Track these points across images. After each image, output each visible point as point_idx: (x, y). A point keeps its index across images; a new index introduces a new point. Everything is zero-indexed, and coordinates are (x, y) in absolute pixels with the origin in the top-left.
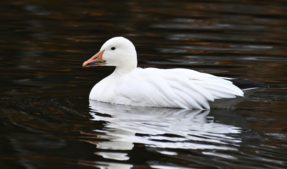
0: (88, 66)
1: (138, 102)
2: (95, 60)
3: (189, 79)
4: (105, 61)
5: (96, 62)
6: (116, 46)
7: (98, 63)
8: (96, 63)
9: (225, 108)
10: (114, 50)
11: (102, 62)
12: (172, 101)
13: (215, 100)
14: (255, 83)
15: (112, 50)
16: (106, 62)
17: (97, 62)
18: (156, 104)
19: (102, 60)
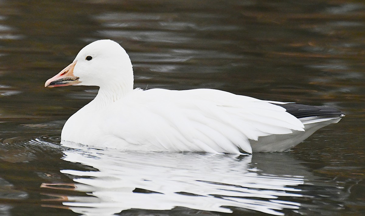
0: (52, 86)
1: (138, 145)
2: (64, 77)
3: (217, 106)
4: (78, 78)
5: (64, 80)
6: (94, 55)
7: (68, 82)
8: (64, 82)
9: (276, 151)
10: (90, 60)
11: (73, 80)
12: (192, 142)
13: (260, 138)
14: (321, 110)
15: (87, 60)
16: (79, 80)
17: (67, 80)
18: (166, 148)
19: (73, 77)
